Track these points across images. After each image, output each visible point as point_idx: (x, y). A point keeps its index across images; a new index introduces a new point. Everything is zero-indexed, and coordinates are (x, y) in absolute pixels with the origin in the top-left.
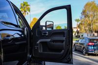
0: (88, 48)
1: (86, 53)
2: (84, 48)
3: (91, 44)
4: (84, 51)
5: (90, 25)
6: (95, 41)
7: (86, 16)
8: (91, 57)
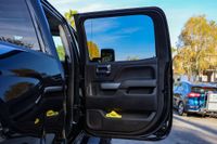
0: (188, 102)
1: (184, 111)
2: (180, 102)
3: (193, 95)
4: (181, 108)
5: (194, 60)
6: (202, 90)
7: (188, 43)
8: (192, 119)
